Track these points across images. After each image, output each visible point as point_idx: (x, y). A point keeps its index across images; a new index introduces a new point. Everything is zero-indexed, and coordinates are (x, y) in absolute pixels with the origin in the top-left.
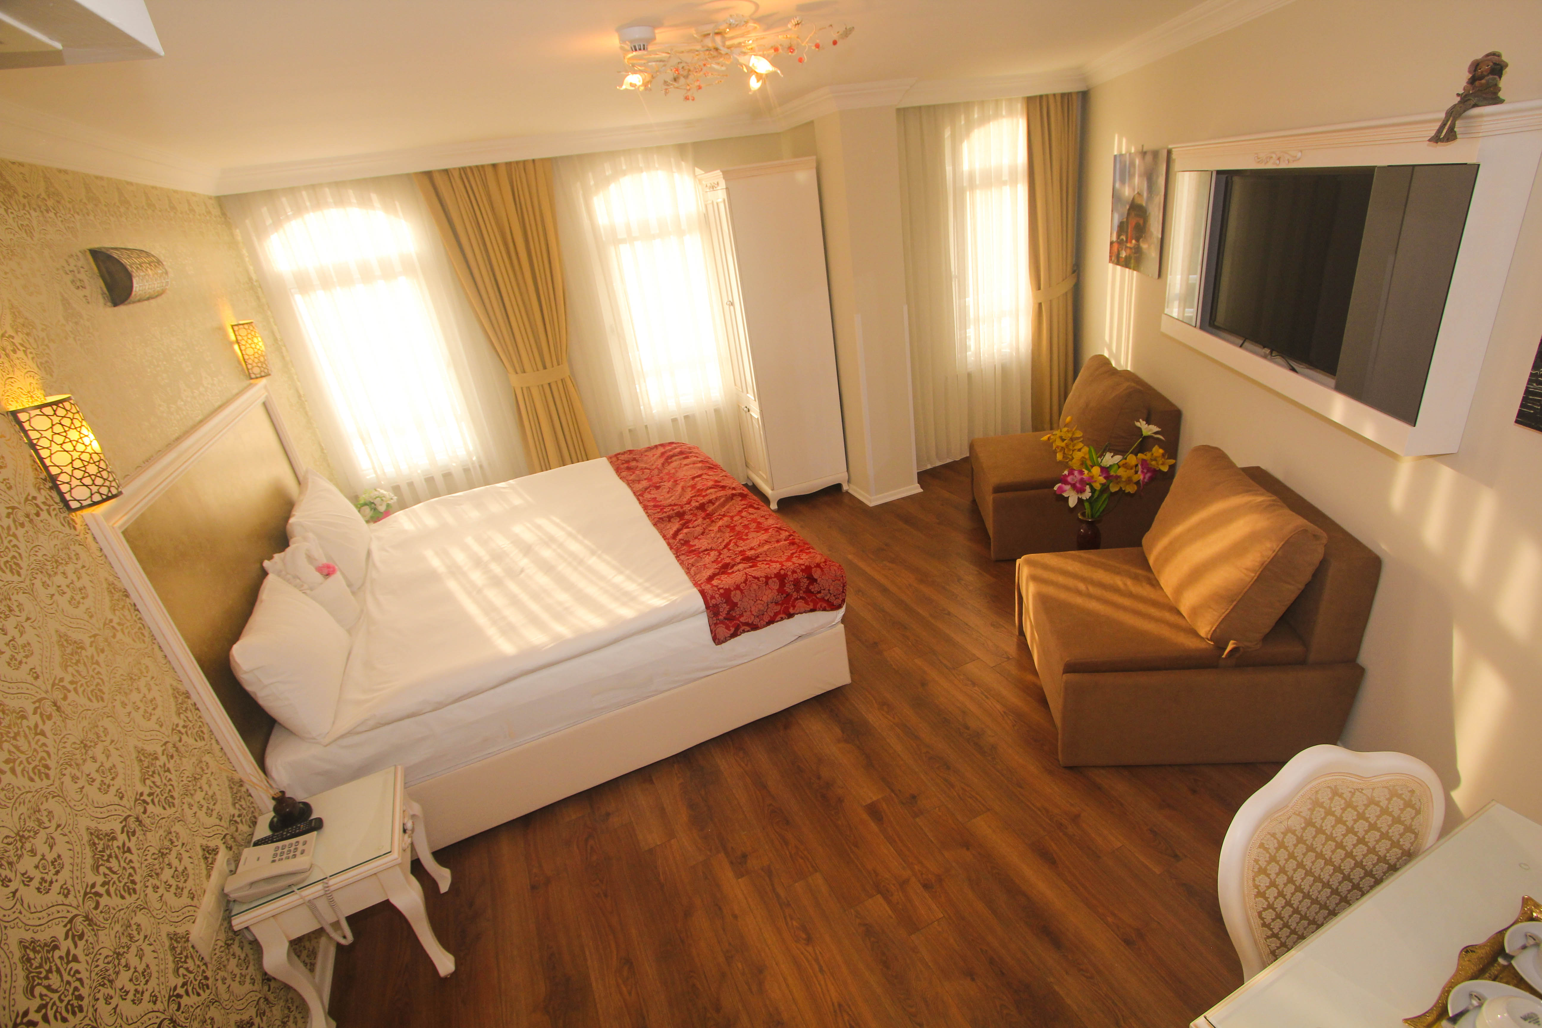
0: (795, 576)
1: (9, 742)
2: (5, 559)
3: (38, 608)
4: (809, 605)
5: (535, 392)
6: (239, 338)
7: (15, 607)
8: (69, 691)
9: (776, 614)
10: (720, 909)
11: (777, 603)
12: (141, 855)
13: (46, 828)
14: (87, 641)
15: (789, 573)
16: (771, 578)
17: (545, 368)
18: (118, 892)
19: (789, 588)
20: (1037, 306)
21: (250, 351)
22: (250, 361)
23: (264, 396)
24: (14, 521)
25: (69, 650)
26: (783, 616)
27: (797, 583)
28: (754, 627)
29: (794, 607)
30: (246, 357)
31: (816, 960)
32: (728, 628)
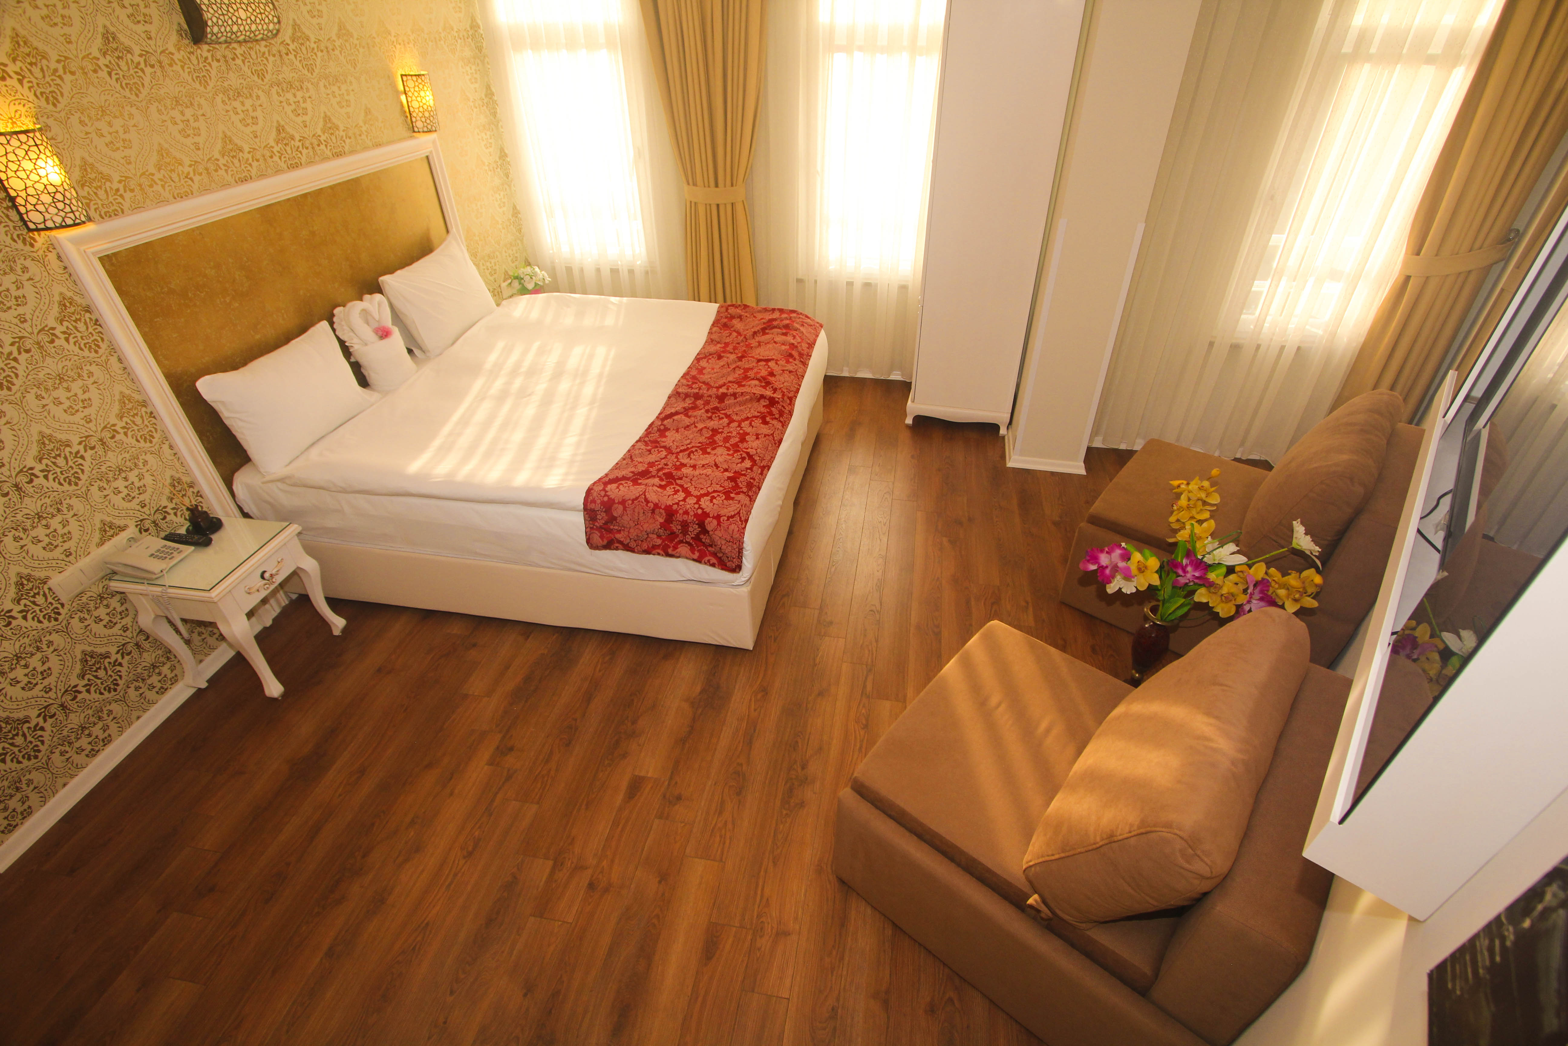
0: (685, 517)
4: (693, 553)
6: (407, 89)
9: (654, 547)
11: (659, 537)
15: (681, 512)
16: (660, 508)
19: (676, 527)
20: (1402, 278)
21: (415, 104)
22: (414, 114)
26: (662, 552)
27: (685, 525)
28: (628, 548)
29: (675, 548)
30: (412, 109)
31: (456, 875)
32: (602, 537)
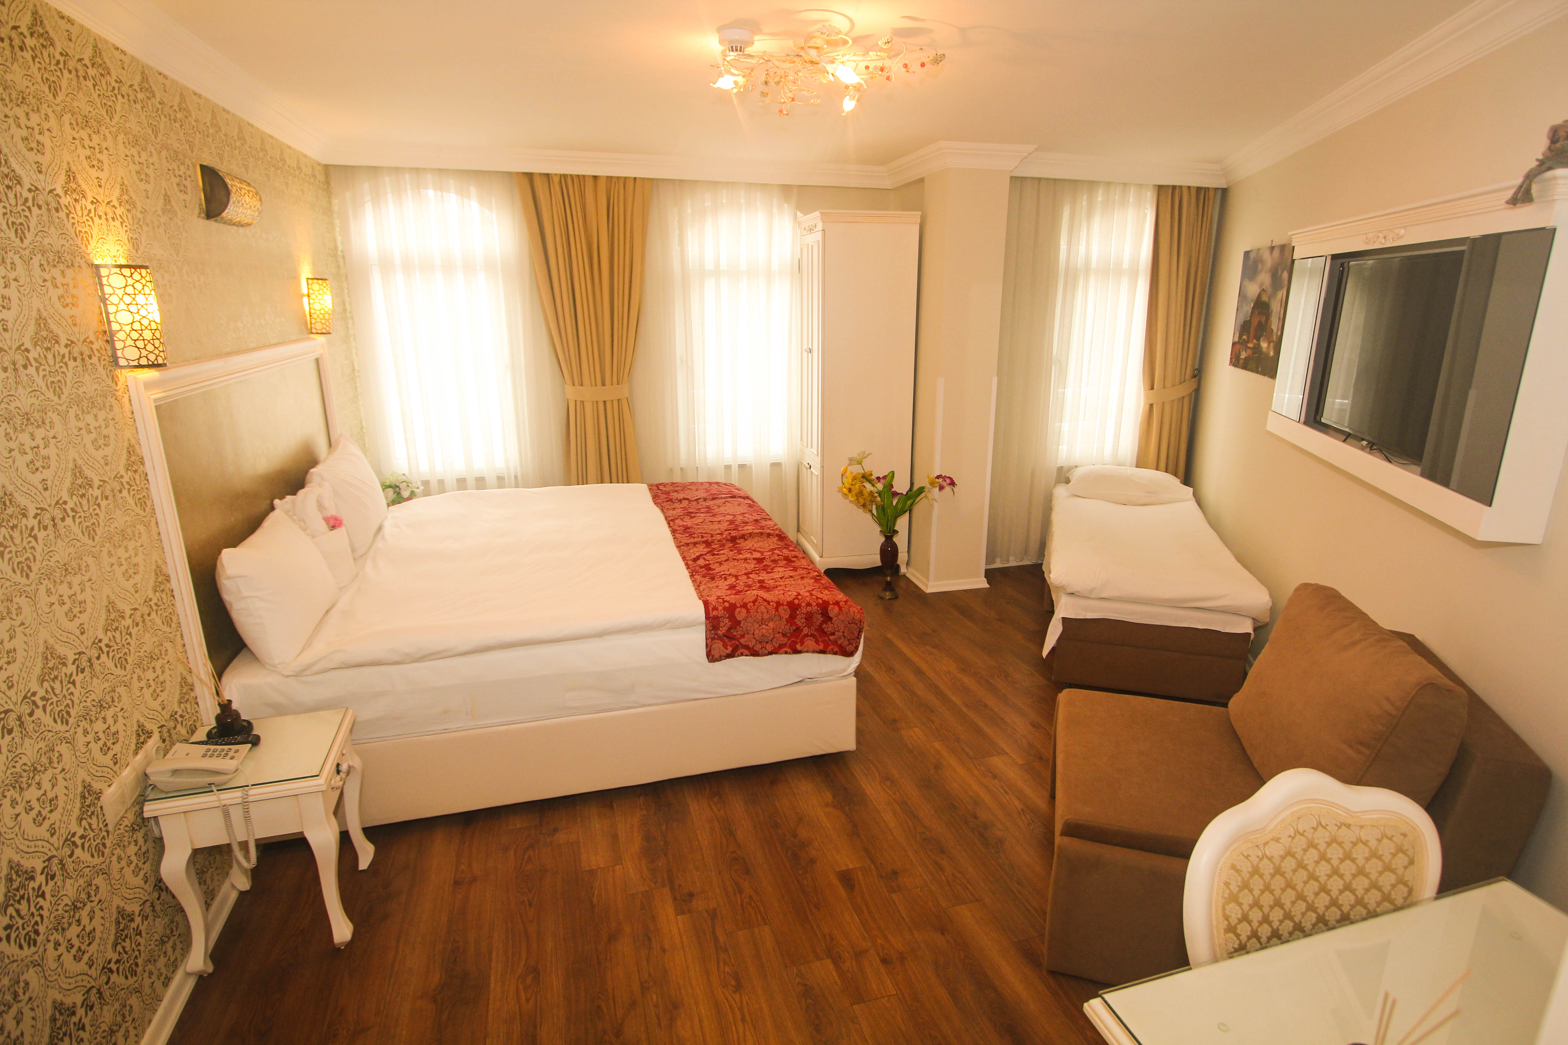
0: (809, 609)
1: (7, 529)
2: (53, 379)
3: (65, 434)
4: (819, 645)
5: (588, 407)
6: (311, 291)
7: (47, 422)
8: (68, 516)
9: (781, 646)
10: (649, 938)
11: (784, 635)
12: (83, 694)
13: (11, 618)
14: (96, 483)
15: (804, 604)
16: (783, 605)
17: (604, 384)
18: (52, 713)
19: (800, 621)
20: (1148, 407)
21: (317, 307)
22: (315, 316)
23: (320, 352)
24: (70, 353)
25: (79, 481)
26: (789, 650)
27: (809, 617)
28: (755, 654)
29: (802, 643)
30: (313, 311)
31: (741, 1009)
32: (725, 646)
